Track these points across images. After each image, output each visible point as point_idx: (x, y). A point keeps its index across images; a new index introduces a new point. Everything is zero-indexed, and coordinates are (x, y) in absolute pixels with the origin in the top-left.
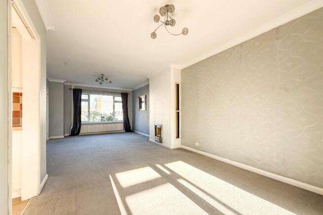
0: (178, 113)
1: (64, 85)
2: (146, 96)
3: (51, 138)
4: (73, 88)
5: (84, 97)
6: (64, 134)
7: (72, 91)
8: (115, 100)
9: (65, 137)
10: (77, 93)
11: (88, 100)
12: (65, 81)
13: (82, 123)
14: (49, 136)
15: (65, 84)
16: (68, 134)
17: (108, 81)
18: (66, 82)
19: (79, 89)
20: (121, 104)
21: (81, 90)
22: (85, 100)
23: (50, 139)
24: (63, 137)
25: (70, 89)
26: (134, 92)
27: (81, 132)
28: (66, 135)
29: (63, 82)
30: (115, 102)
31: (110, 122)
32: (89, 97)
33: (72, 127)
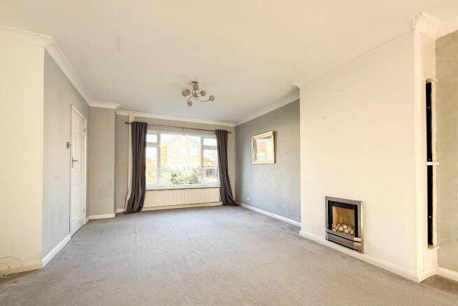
0: (430, 169)
1: (116, 115)
2: (274, 134)
3: (92, 217)
4: (131, 120)
5: (150, 138)
6: (115, 209)
7: (130, 126)
8: (205, 144)
9: (117, 215)
10: (139, 130)
11: (157, 145)
12: (118, 105)
13: (147, 188)
14: (87, 215)
15: (118, 113)
16: (123, 210)
17: (207, 97)
18: (120, 109)
19: (142, 123)
20: (216, 152)
21: (146, 124)
22: (152, 145)
23: (90, 221)
24: (113, 215)
25: (127, 123)
26: (238, 129)
27: (145, 205)
28: (119, 211)
29: (114, 107)
30: (203, 147)
31: (194, 186)
32: (159, 138)
33: (129, 197)
